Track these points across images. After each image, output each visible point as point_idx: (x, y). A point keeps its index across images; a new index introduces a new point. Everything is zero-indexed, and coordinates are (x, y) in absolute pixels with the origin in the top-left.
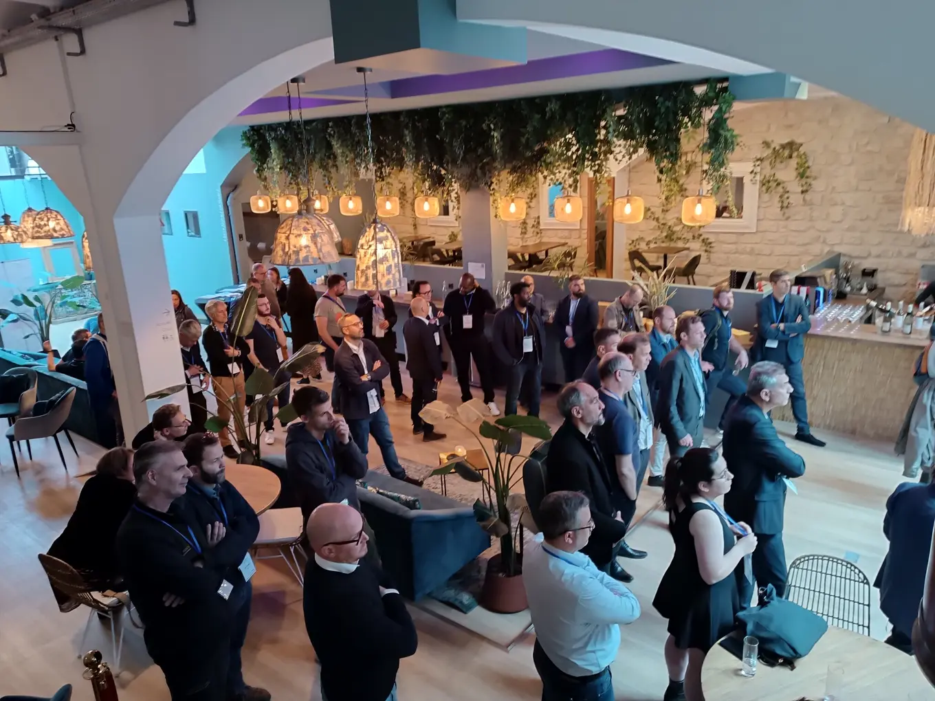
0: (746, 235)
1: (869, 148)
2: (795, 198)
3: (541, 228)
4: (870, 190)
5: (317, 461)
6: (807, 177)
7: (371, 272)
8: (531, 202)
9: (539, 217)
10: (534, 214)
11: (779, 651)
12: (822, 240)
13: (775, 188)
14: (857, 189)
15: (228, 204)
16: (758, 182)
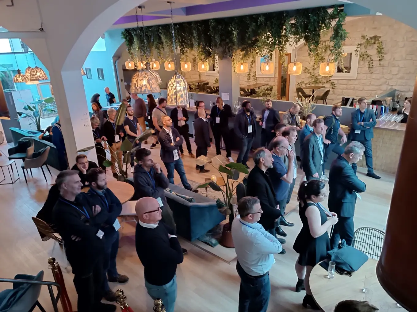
0: (351, 81)
1: (413, 39)
2: (376, 63)
3: (257, 77)
4: (412, 59)
5: (146, 181)
6: (382, 53)
7: (174, 97)
8: (252, 64)
9: (256, 72)
10: (253, 70)
11: (345, 268)
12: (387, 83)
13: (366, 58)
14: (406, 59)
15: (116, 65)
16: (358, 56)
